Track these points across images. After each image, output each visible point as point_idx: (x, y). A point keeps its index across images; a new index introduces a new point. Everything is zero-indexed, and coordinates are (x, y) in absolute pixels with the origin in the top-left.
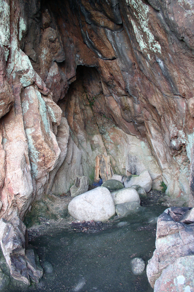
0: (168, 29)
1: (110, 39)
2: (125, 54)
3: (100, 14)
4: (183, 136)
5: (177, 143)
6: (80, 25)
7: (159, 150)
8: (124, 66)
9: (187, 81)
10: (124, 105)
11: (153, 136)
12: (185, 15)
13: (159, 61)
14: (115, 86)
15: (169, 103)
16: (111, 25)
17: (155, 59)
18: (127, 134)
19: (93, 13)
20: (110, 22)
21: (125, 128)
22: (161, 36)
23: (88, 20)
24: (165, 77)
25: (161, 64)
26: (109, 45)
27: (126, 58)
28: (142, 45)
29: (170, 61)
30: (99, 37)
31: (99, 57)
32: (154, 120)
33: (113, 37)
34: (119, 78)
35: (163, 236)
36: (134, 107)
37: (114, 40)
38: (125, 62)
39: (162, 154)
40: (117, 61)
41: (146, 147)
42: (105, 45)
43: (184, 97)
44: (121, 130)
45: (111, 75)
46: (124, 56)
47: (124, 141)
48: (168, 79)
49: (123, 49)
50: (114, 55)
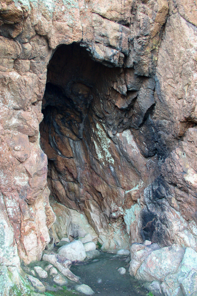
0: (121, 154)
1: (72, 146)
2: (81, 157)
3: (67, 129)
4: (122, 210)
5: (117, 214)
6: (49, 132)
7: (96, 220)
8: (79, 164)
9: (128, 180)
10: (71, 188)
11: (93, 210)
12: (132, 151)
13: (112, 167)
14: (66, 175)
15: (112, 191)
16: (74, 138)
17: (109, 166)
18: (69, 209)
19: (63, 127)
20: (74, 136)
21: (68, 204)
22: (116, 156)
23: (57, 131)
24: (113, 177)
25: (112, 169)
26: (69, 149)
27: (81, 160)
28: (100, 156)
29: (119, 169)
30: (63, 143)
31: (59, 154)
32: (95, 200)
33: (74, 144)
34: (73, 170)
35: (139, 250)
36: (79, 190)
37: (74, 147)
38: (80, 162)
39: (98, 223)
40: (74, 160)
41: (85, 218)
42: (67, 148)
43: (124, 188)
44: (63, 205)
45: (66, 167)
46: (80, 157)
47: (66, 214)
48: (115, 178)
49: (80, 153)
50: (72, 156)
